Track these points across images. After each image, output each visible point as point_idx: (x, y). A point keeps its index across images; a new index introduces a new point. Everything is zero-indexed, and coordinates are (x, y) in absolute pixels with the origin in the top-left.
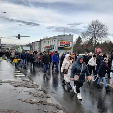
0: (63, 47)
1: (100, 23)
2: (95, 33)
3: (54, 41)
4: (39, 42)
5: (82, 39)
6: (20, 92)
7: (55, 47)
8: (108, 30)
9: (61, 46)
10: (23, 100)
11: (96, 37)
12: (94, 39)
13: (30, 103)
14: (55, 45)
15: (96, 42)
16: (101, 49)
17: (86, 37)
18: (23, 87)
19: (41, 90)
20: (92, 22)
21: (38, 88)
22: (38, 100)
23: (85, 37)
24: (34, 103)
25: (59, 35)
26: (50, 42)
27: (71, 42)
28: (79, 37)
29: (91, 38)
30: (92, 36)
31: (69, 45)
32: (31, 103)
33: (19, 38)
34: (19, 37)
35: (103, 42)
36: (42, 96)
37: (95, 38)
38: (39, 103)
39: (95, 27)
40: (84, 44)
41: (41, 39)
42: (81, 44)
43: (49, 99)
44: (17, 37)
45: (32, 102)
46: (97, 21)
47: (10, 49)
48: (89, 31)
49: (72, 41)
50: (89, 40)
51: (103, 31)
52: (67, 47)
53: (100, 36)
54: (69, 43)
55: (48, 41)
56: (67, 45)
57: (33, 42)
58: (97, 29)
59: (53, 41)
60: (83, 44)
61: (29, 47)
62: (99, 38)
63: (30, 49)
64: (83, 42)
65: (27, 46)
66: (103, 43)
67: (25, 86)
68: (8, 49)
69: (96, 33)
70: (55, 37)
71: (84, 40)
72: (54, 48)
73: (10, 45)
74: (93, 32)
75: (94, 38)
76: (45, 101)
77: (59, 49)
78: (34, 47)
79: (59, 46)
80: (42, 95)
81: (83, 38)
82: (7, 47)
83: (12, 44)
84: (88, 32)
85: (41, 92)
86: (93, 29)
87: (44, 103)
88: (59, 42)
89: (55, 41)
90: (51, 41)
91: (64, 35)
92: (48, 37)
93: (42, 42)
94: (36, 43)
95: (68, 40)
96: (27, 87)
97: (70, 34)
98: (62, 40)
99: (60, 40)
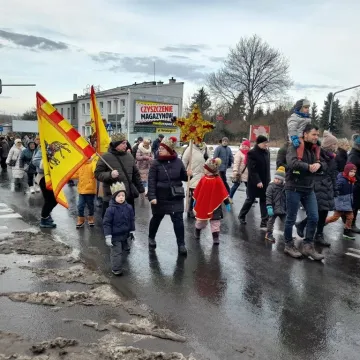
0: (151, 123)
1: (265, 48)
2: (249, 80)
3: (119, 102)
4: (69, 106)
5: (211, 98)
6: (3, 271)
7: (123, 123)
8: (287, 70)
9: (144, 120)
10: (16, 296)
11: (254, 91)
12: (246, 98)
13: (41, 303)
14: (123, 116)
15: (252, 107)
16: (267, 129)
17: (224, 90)
18: (15, 253)
19: (78, 262)
20: (242, 43)
21: (69, 256)
22: (68, 292)
23: (221, 92)
24: (54, 302)
25: (135, 84)
26: (106, 105)
28: (202, 91)
29: (236, 94)
30: (242, 87)
32: (46, 305)
35: (273, 107)
36: (81, 280)
37: (251, 94)
38: (70, 300)
39: (249, 59)
40: (218, 113)
41: (75, 95)
42: (207, 112)
43: (104, 286)
45: (46, 301)
46: (257, 41)
48: (231, 72)
49: (179, 104)
50: (232, 101)
51: (275, 74)
52: (162, 121)
53: (265, 89)
54: (170, 109)
55: (102, 103)
56: (164, 116)
58: (256, 67)
59: (116, 102)
60: (213, 113)
62: (261, 95)
64: (213, 107)
67: (21, 252)
69: (252, 77)
70: (122, 88)
71: (217, 102)
72: (120, 126)
74: (244, 76)
75: (247, 94)
76: (91, 294)
79: (139, 119)
80: (80, 276)
81: (215, 93)
84: (228, 74)
85: (80, 267)
86: (245, 66)
87: (88, 302)
88: (138, 107)
89: (123, 101)
90: (110, 102)
91: (154, 83)
92: (101, 90)
93: (80, 104)
95: (165, 100)
96: (29, 253)
97: (173, 80)
98: (147, 99)
99: (141, 98)
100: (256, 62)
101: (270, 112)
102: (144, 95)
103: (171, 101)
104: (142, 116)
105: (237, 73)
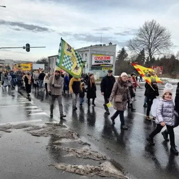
0: (99, 65)
1: (158, 27)
2: (149, 43)
3: (84, 55)
6: (47, 148)
8: (170, 37)
9: (96, 64)
10: (59, 166)
11: (152, 49)
13: (75, 173)
14: (86, 61)
15: (151, 57)
16: (161, 68)
17: (136, 48)
20: (146, 24)
23: (134, 49)
24: (82, 172)
25: (92, 46)
27: (112, 57)
28: (123, 49)
31: (110, 62)
33: (28, 50)
34: (28, 48)
35: (161, 56)
37: (150, 50)
39: (149, 32)
42: (126, 59)
44: (24, 48)
46: (154, 22)
47: (11, 67)
48: (140, 39)
49: (114, 55)
53: (158, 47)
54: (109, 58)
57: (49, 57)
58: (153, 36)
59: (82, 55)
61: (43, 65)
63: (45, 68)
64: (129, 57)
65: (39, 62)
66: (162, 59)
68: (8, 68)
69: (151, 41)
70: (85, 48)
71: (131, 54)
73: (12, 61)
74: (147, 41)
75: (148, 50)
77: (94, 67)
78: (51, 65)
79: (93, 63)
81: (131, 50)
82: (7, 65)
83: (14, 60)
84: (138, 40)
86: (147, 35)
88: (94, 57)
89: (86, 54)
91: (101, 45)
94: (54, 58)
95: (107, 54)
96: (58, 137)
97: (111, 43)
98: (97, 53)
99: (95, 53)
100: (153, 34)
101: (159, 59)
102: (97, 51)
103: (110, 54)
104: (95, 62)
105: (143, 39)
